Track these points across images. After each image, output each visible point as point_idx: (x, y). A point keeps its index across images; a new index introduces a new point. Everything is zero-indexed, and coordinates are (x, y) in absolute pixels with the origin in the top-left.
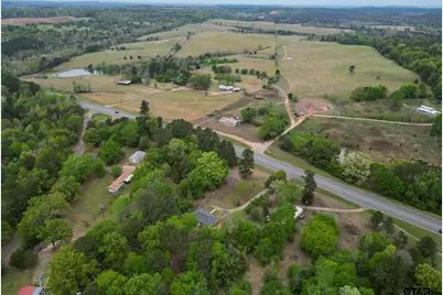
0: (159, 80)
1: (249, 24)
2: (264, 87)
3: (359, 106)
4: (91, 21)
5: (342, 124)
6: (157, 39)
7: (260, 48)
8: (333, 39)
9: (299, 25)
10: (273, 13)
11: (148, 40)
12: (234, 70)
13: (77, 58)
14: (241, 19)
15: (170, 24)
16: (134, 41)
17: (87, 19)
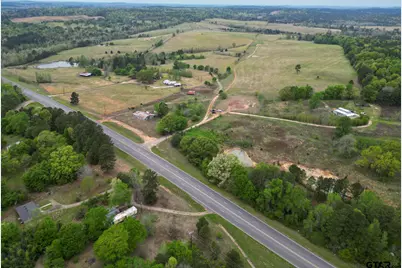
0: (117, 73)
1: (242, 23)
2: (206, 83)
3: (281, 106)
4: (99, 19)
5: (252, 122)
6: (148, 36)
7: (234, 46)
8: (311, 38)
9: (291, 25)
10: (272, 13)
11: (140, 36)
12: (192, 66)
13: (64, 52)
14: (240, 19)
15: (167, 23)
16: (127, 37)
17: (96, 18)
